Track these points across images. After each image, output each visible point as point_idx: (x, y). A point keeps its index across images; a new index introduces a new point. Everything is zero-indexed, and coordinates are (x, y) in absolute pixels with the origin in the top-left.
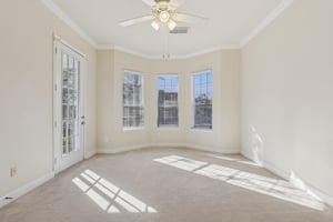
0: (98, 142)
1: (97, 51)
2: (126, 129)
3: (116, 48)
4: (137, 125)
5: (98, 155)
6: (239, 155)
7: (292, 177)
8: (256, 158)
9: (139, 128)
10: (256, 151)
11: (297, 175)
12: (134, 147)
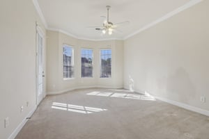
2: (65, 79)
4: (70, 77)
6: (123, 89)
7: (146, 93)
8: (131, 89)
9: (72, 78)
10: (131, 86)
11: (147, 92)
12: (70, 89)
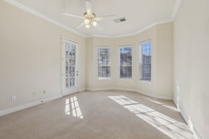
0: (86, 85)
1: (87, 39)
2: (100, 78)
3: (94, 36)
5: (86, 91)
9: (108, 78)
